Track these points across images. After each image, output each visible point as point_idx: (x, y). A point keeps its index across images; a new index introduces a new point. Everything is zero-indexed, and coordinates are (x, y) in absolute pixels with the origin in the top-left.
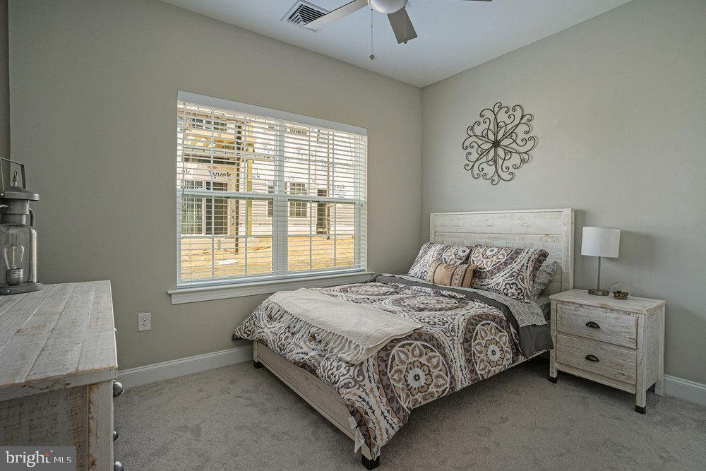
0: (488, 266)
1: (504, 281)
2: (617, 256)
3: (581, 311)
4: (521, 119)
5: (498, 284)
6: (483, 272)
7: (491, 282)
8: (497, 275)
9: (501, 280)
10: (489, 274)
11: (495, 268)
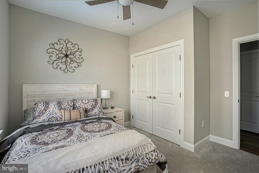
0: (89, 107)
1: (98, 111)
2: (109, 97)
3: (112, 114)
4: (78, 50)
5: (96, 113)
6: (88, 110)
7: (92, 113)
8: (95, 109)
9: (97, 110)
10: (91, 110)
11: (92, 107)
